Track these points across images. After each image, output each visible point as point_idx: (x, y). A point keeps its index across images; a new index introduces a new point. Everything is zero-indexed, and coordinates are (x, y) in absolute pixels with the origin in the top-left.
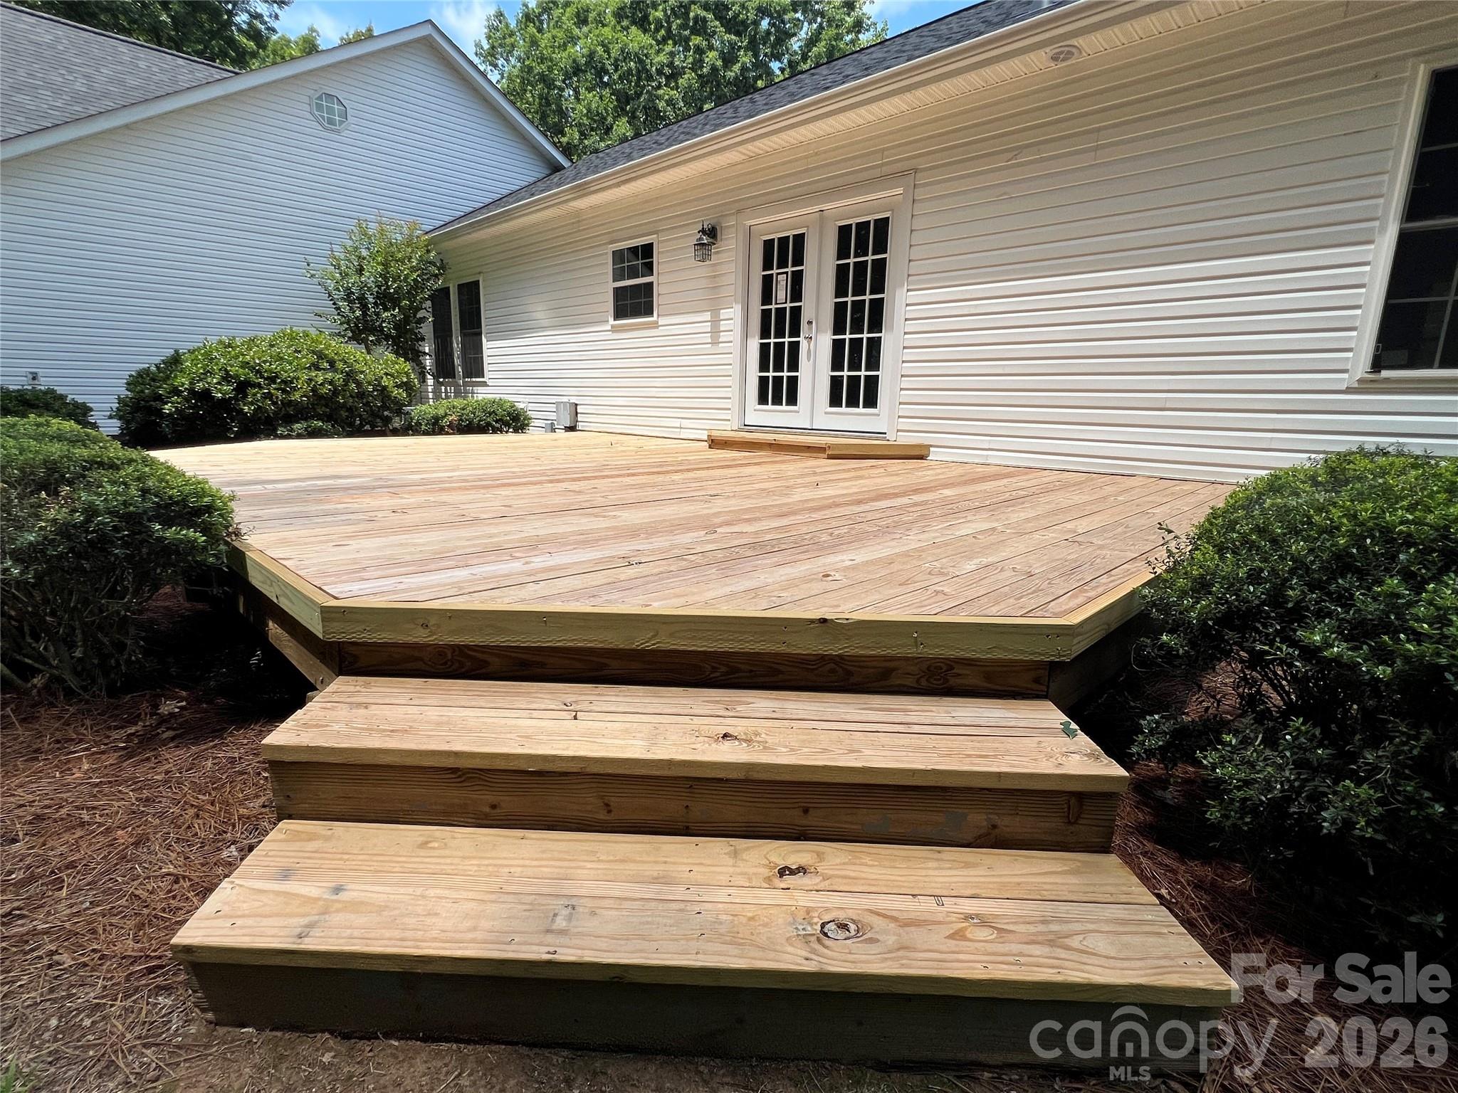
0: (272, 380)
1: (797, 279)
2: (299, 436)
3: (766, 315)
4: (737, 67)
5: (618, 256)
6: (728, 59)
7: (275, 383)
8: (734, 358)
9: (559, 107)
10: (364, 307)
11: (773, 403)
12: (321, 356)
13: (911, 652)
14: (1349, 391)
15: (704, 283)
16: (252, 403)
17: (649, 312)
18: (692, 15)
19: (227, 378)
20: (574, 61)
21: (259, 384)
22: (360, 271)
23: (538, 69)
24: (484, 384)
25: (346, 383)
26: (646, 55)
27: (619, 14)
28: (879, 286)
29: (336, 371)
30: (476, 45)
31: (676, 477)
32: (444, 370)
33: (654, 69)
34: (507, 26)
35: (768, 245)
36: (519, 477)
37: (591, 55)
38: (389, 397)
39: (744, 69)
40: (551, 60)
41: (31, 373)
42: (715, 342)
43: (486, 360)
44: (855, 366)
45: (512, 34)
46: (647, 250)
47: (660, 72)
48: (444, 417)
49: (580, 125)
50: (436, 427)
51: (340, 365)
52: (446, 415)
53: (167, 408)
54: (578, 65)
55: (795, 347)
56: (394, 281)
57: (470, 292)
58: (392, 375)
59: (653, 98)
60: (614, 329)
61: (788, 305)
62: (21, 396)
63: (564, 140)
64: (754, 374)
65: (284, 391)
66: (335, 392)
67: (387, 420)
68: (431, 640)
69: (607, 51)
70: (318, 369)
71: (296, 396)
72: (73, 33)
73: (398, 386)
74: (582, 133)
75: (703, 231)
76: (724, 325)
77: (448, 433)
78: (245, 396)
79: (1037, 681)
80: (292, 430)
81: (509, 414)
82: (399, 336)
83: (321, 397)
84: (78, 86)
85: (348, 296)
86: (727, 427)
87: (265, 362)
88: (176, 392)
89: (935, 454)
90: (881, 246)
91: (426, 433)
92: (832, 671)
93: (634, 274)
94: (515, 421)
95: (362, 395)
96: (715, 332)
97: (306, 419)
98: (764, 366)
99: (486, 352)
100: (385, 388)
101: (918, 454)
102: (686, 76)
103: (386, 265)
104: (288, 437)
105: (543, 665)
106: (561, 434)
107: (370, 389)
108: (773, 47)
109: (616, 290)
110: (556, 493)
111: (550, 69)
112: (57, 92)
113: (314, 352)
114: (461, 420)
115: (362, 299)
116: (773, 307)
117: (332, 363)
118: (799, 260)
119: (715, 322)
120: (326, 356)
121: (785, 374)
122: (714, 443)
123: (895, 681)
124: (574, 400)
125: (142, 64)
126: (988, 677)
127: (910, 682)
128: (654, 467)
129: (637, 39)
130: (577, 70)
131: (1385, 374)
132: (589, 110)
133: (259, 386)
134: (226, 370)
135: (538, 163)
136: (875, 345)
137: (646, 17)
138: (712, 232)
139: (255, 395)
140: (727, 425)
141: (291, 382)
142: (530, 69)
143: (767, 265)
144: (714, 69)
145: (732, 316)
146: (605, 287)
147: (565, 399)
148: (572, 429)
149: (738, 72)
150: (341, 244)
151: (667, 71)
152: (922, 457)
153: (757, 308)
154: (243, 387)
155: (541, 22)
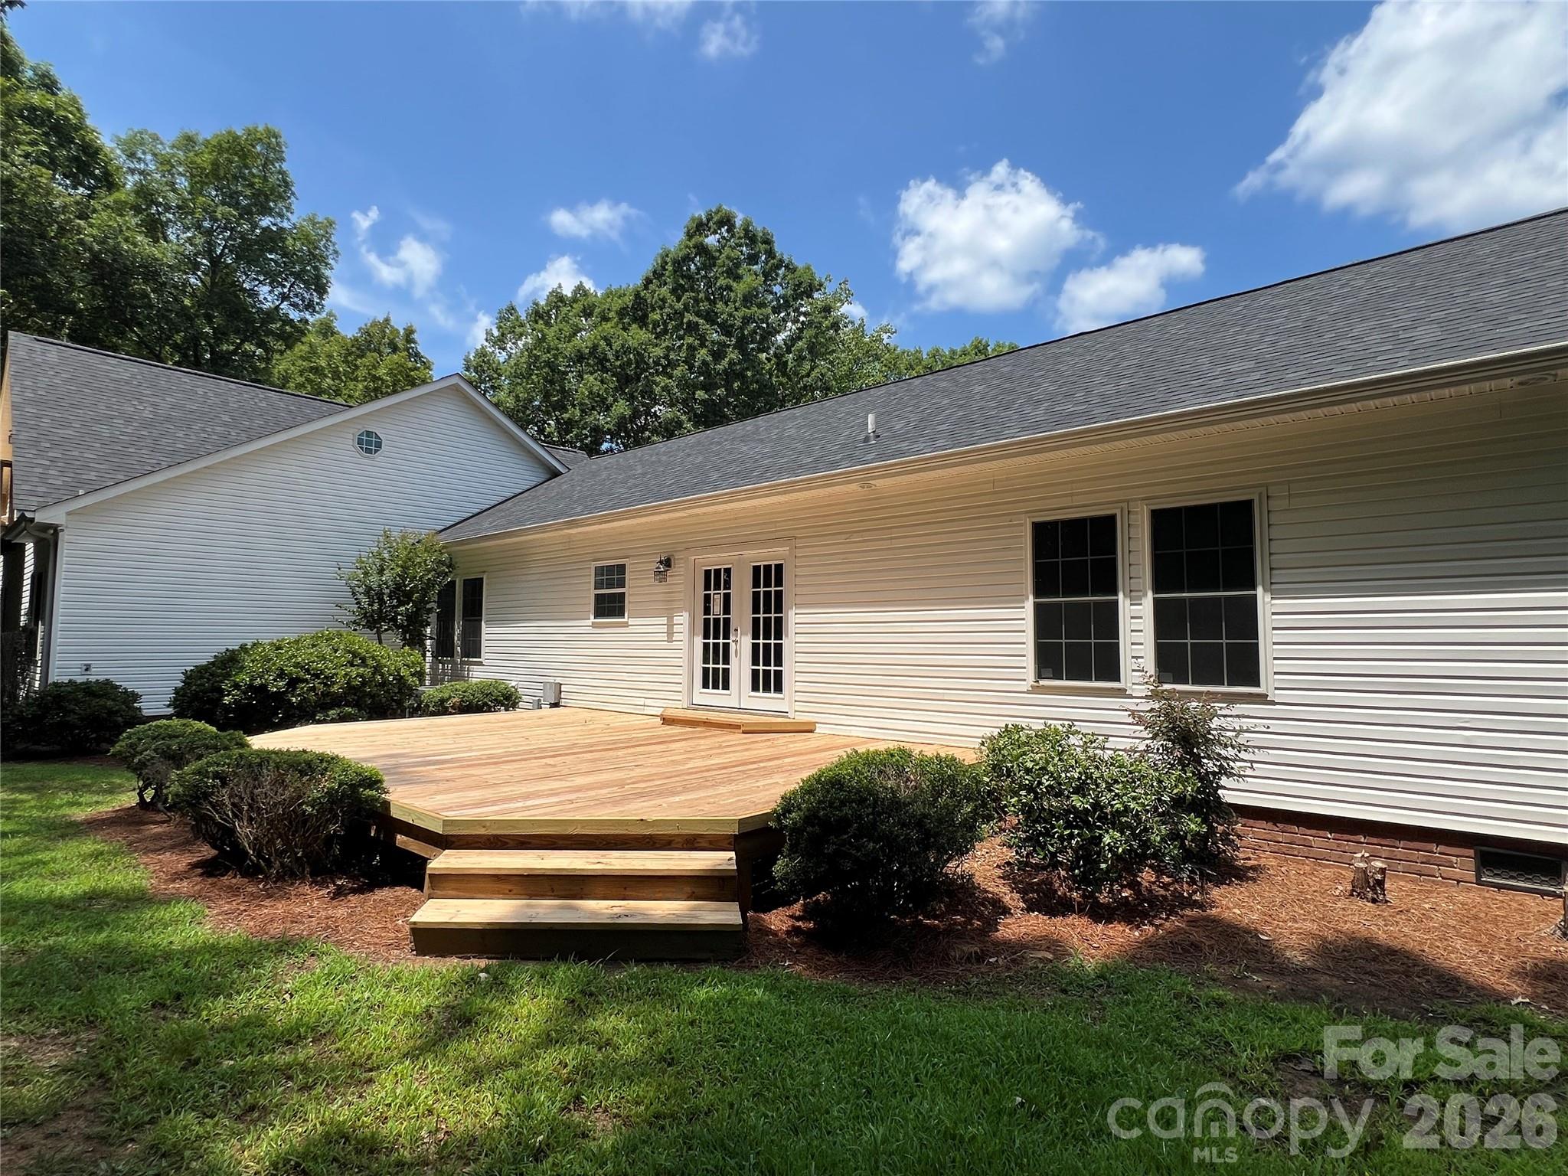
0: (317, 676)
1: (727, 597)
2: (333, 721)
3: (707, 622)
4: (725, 363)
5: (599, 571)
6: (718, 356)
7: (318, 678)
8: (684, 654)
9: (563, 387)
10: (382, 602)
11: (713, 688)
12: (355, 655)
13: (676, 832)
14: (1028, 692)
15: (661, 597)
16: (299, 695)
17: (622, 615)
18: (685, 320)
19: (281, 675)
20: (579, 351)
21: (306, 679)
22: (381, 571)
23: (545, 357)
24: (480, 664)
25: (374, 674)
26: (644, 350)
27: (622, 313)
28: (779, 608)
29: (366, 666)
30: (487, 334)
31: (620, 753)
32: (444, 649)
33: (651, 360)
34: (517, 319)
35: (707, 573)
36: (517, 755)
37: (595, 347)
38: (404, 684)
39: (731, 363)
40: (557, 349)
41: (85, 665)
42: (670, 640)
43: (484, 643)
44: (767, 663)
45: (522, 325)
46: (622, 568)
47: (657, 363)
48: (448, 699)
49: (581, 404)
50: (442, 709)
51: (371, 662)
52: (450, 697)
53: (227, 700)
54: (582, 354)
55: (726, 646)
56: (411, 581)
57: (474, 589)
58: (408, 666)
59: (650, 383)
60: (594, 626)
61: (722, 617)
62: (88, 688)
63: (567, 416)
64: (699, 666)
65: (326, 685)
66: (364, 684)
67: (400, 703)
68: (486, 833)
69: (609, 345)
70: (352, 665)
71: (335, 689)
72: (145, 369)
73: (413, 675)
74: (583, 411)
75: (661, 562)
76: (676, 628)
77: (451, 714)
78: (294, 689)
79: (730, 844)
80: (328, 716)
81: (503, 695)
82: (408, 625)
83: (354, 687)
84: (147, 414)
85: (369, 590)
86: (678, 707)
87: (313, 662)
88: (237, 686)
89: (819, 729)
90: (779, 582)
91: (433, 714)
92: (648, 842)
93: (610, 586)
94: (507, 700)
95: (384, 684)
96: (670, 634)
97: (339, 706)
98: (706, 660)
99: (484, 637)
100: (402, 677)
101: (808, 729)
102: (680, 368)
103: (405, 568)
104: (324, 722)
105: (530, 843)
106: (546, 710)
107: (391, 678)
108: (759, 343)
109: (597, 596)
110: (538, 767)
111: (555, 356)
112: (128, 421)
113: (349, 652)
114: (463, 701)
115: (380, 595)
116: (712, 617)
117: (363, 659)
118: (728, 586)
119: (670, 625)
120: (359, 654)
121: (721, 666)
122: (667, 721)
123: (673, 846)
124: (559, 680)
125: (200, 391)
126: (711, 843)
127: (680, 846)
128: (609, 744)
129: (638, 336)
130: (580, 358)
131: (1042, 682)
132: (591, 393)
133: (306, 681)
134: (282, 669)
135: (540, 470)
136: (779, 648)
137: (645, 316)
138: (667, 563)
139: (303, 688)
140: (679, 705)
141: (332, 677)
142: (537, 357)
143: (707, 587)
144: (705, 363)
145: (682, 620)
146: (589, 593)
147: (551, 680)
148: (556, 705)
149: (727, 366)
150: (367, 547)
151: (664, 362)
152: (811, 731)
153: (700, 617)
154: (294, 682)
155: (550, 317)
